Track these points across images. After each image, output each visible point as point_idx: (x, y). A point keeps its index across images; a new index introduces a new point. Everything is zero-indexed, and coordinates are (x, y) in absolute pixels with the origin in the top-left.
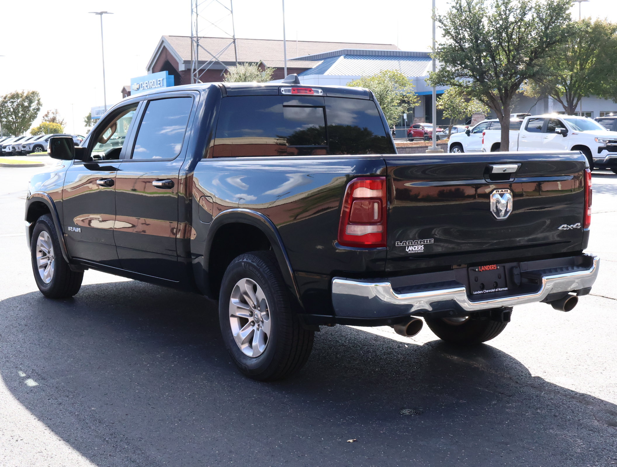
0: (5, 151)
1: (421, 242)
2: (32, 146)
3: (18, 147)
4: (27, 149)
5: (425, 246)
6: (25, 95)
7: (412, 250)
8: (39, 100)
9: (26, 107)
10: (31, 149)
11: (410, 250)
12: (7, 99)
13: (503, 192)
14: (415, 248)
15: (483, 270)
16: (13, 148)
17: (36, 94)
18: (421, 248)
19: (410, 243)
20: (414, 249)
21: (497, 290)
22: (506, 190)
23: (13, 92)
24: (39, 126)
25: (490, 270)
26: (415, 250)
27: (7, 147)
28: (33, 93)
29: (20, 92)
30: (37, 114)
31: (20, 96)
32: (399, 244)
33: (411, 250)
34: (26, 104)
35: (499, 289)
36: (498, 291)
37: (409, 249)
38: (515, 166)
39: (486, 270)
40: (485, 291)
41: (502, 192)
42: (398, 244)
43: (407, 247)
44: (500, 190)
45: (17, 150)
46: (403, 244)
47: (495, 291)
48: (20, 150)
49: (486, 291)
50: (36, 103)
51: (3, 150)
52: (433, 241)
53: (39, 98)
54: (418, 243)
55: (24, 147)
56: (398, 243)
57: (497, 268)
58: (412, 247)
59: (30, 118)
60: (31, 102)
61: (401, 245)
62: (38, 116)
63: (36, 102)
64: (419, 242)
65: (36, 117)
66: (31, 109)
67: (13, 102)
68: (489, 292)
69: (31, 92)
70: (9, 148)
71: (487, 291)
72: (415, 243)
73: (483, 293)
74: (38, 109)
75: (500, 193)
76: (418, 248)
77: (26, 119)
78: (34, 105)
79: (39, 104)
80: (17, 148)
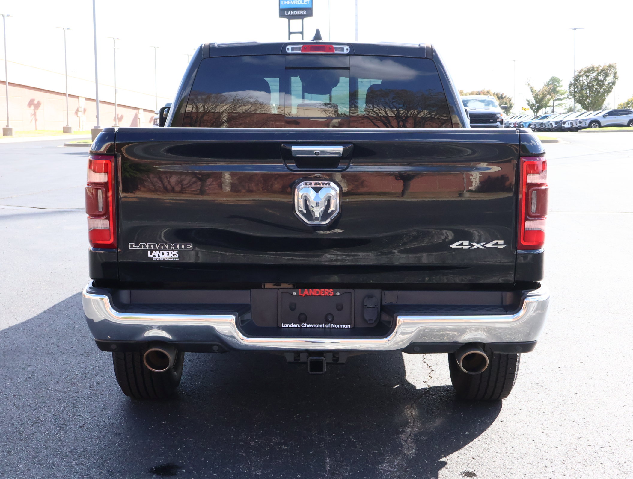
0: (564, 127)
1: (169, 246)
2: (588, 122)
3: (576, 123)
4: (583, 125)
5: (180, 252)
6: (601, 68)
7: (159, 256)
8: (615, 74)
9: (601, 81)
10: (587, 125)
11: (154, 256)
12: (582, 73)
13: (320, 185)
14: (163, 254)
15: (306, 295)
16: (572, 123)
17: (612, 66)
18: (174, 255)
19: (152, 246)
20: (161, 255)
21: (328, 326)
22: (326, 182)
23: (589, 66)
24: (627, 101)
25: (320, 295)
26: (163, 256)
27: (567, 123)
28: (610, 66)
29: (596, 66)
30: (612, 88)
31: (596, 69)
32: (134, 246)
33: (157, 256)
34: (601, 78)
35: (333, 326)
36: (330, 328)
37: (153, 254)
38: (339, 149)
39: (312, 295)
40: (303, 325)
41: (318, 186)
42: (132, 247)
43: (149, 252)
44: (313, 183)
45: (575, 126)
46: (140, 247)
47: (325, 328)
48: (577, 126)
49: (306, 325)
50: (612, 77)
51: (563, 125)
52: (192, 246)
53: (616, 71)
54: (164, 247)
55: (580, 122)
56: (132, 245)
57: (335, 295)
58: (157, 252)
59: (605, 92)
60: (606, 75)
61: (137, 247)
62: (613, 90)
63: (612, 75)
64: (167, 247)
65: (610, 92)
66: (606, 83)
67: (587, 76)
68: (311, 328)
69: (608, 65)
70: (568, 123)
71: (309, 326)
72: (160, 247)
73: (301, 327)
74: (614, 83)
75: (313, 185)
76: (169, 255)
77: (600, 93)
78: (610, 79)
79: (615, 77)
80: (574, 124)
